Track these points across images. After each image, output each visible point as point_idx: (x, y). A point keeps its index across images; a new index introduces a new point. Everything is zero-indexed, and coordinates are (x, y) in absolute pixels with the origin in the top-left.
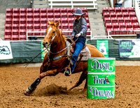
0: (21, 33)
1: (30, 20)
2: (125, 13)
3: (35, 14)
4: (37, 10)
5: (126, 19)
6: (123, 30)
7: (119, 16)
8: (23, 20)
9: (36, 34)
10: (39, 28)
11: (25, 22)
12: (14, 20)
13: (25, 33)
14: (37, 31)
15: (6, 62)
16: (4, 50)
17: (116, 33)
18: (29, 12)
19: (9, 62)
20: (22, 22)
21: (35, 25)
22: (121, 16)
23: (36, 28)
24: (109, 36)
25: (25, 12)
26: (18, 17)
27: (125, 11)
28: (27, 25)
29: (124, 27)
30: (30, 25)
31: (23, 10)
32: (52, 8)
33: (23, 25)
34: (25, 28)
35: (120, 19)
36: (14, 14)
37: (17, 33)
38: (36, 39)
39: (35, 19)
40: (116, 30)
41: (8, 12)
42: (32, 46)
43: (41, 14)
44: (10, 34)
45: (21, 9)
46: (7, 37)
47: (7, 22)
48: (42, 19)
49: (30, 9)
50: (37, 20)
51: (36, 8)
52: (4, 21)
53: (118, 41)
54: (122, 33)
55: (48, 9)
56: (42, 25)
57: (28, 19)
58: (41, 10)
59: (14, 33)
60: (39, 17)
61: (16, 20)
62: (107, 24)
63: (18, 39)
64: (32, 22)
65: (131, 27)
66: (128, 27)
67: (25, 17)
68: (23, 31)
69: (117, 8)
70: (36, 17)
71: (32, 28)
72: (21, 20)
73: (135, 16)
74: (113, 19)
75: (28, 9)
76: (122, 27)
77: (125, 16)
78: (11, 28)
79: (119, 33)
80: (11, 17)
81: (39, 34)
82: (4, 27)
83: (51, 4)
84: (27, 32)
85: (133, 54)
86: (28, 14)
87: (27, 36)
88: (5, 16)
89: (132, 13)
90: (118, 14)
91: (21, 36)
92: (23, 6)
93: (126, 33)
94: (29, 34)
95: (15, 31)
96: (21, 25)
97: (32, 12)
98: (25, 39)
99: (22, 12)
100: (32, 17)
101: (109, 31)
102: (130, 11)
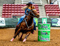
0: (9, 15)
1: (13, 9)
2: (54, 7)
3: (15, 7)
4: (16, 5)
5: (55, 9)
6: (53, 14)
7: (52, 8)
8: (10, 9)
9: (16, 15)
10: (17, 12)
11: (11, 10)
12: (6, 9)
13: (11, 15)
14: (16, 14)
15: (3, 27)
16: (2, 22)
17: (50, 15)
18: (13, 6)
19: (4, 27)
20: (10, 10)
21: (15, 11)
22: (53, 8)
23: (16, 12)
24: (47, 16)
25: (11, 6)
26: (8, 8)
27: (55, 6)
28: (12, 11)
29: (54, 13)
30: (13, 11)
31: (10, 5)
32: (23, 4)
33: (10, 11)
34: (11, 12)
35: (52, 9)
36: (6, 7)
37: (8, 15)
38: (16, 17)
39: (15, 9)
40: (50, 14)
41: (4, 6)
42: (14, 20)
43: (18, 7)
44: (4, 15)
45: (9, 5)
46: (3, 16)
47: (3, 10)
48: (18, 9)
49: (13, 5)
50: (16, 9)
51: (16, 4)
52: (2, 9)
53: (51, 19)
54: (53, 15)
55: (21, 5)
56: (18, 11)
57: (12, 9)
58: (18, 5)
59: (6, 15)
60: (17, 8)
61: (7, 9)
62: (47, 11)
63: (8, 17)
64: (14, 10)
65: (57, 13)
66: (56, 13)
67: (11, 8)
68: (10, 14)
69: (51, 5)
70: (16, 8)
71: (14, 12)
72: (9, 9)
73: (59, 8)
74: (49, 9)
75: (12, 5)
76: (53, 13)
77: (54, 8)
78: (5, 12)
79: (52, 15)
80: (5, 8)
81: (17, 15)
82: (2, 12)
83: (23, 3)
84: (12, 14)
85: (58, 24)
86: (12, 7)
87: (12, 16)
88: (2, 7)
89: (57, 7)
90: (51, 7)
91: (9, 16)
92: (10, 3)
93: (55, 15)
94: (13, 15)
95: (7, 14)
96: (9, 11)
97: (14, 6)
98: (11, 17)
99: (10, 6)
100: (14, 8)
101: (47, 14)
102: (56, 6)
